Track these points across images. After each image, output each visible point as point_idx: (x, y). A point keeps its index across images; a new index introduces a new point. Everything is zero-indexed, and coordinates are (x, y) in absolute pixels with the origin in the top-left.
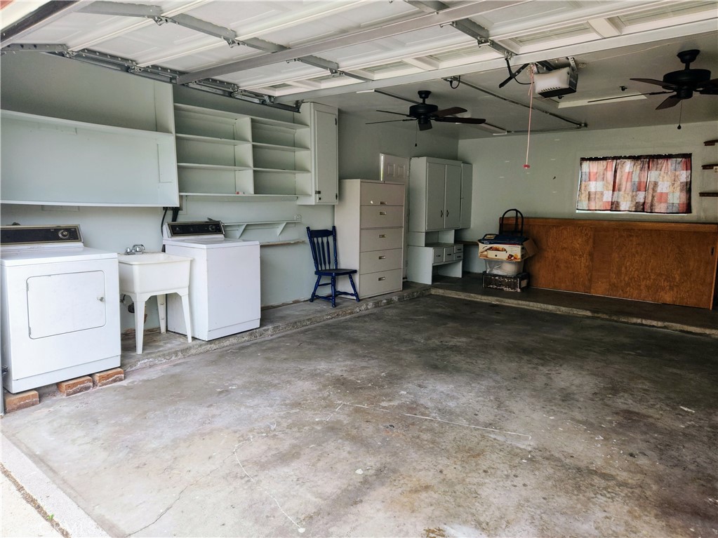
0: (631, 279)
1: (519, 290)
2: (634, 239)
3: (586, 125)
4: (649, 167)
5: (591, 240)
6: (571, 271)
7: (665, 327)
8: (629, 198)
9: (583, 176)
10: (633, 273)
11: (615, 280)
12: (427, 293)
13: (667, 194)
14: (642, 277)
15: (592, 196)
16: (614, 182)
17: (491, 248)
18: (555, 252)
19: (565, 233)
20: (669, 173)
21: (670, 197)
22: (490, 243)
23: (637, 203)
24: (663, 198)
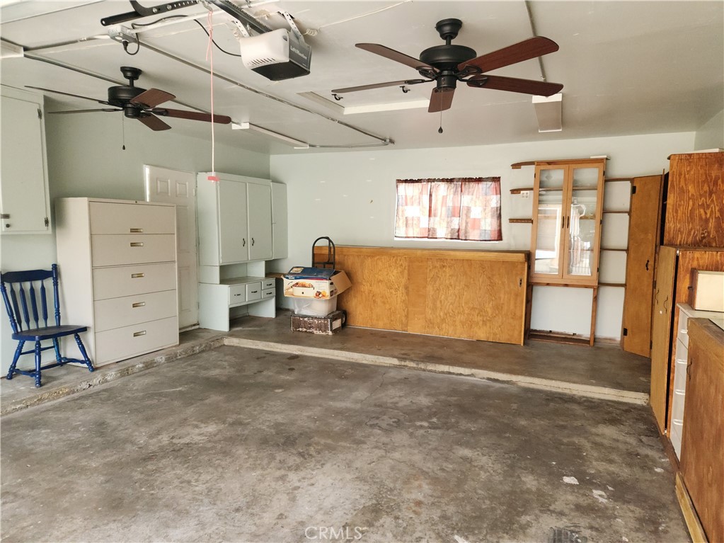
0: (446, 314)
1: (330, 333)
2: (447, 270)
3: (392, 141)
4: (461, 191)
5: (406, 272)
6: (387, 306)
7: (472, 375)
8: (445, 224)
9: (400, 200)
10: (447, 308)
11: (431, 316)
12: (217, 345)
13: (479, 220)
14: (457, 311)
15: (410, 222)
16: (430, 207)
17: (297, 284)
18: (371, 286)
19: (380, 263)
20: (481, 197)
21: (482, 223)
22: (296, 279)
23: (452, 229)
24: (476, 223)
